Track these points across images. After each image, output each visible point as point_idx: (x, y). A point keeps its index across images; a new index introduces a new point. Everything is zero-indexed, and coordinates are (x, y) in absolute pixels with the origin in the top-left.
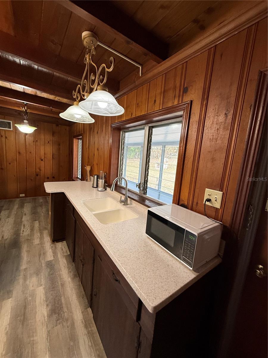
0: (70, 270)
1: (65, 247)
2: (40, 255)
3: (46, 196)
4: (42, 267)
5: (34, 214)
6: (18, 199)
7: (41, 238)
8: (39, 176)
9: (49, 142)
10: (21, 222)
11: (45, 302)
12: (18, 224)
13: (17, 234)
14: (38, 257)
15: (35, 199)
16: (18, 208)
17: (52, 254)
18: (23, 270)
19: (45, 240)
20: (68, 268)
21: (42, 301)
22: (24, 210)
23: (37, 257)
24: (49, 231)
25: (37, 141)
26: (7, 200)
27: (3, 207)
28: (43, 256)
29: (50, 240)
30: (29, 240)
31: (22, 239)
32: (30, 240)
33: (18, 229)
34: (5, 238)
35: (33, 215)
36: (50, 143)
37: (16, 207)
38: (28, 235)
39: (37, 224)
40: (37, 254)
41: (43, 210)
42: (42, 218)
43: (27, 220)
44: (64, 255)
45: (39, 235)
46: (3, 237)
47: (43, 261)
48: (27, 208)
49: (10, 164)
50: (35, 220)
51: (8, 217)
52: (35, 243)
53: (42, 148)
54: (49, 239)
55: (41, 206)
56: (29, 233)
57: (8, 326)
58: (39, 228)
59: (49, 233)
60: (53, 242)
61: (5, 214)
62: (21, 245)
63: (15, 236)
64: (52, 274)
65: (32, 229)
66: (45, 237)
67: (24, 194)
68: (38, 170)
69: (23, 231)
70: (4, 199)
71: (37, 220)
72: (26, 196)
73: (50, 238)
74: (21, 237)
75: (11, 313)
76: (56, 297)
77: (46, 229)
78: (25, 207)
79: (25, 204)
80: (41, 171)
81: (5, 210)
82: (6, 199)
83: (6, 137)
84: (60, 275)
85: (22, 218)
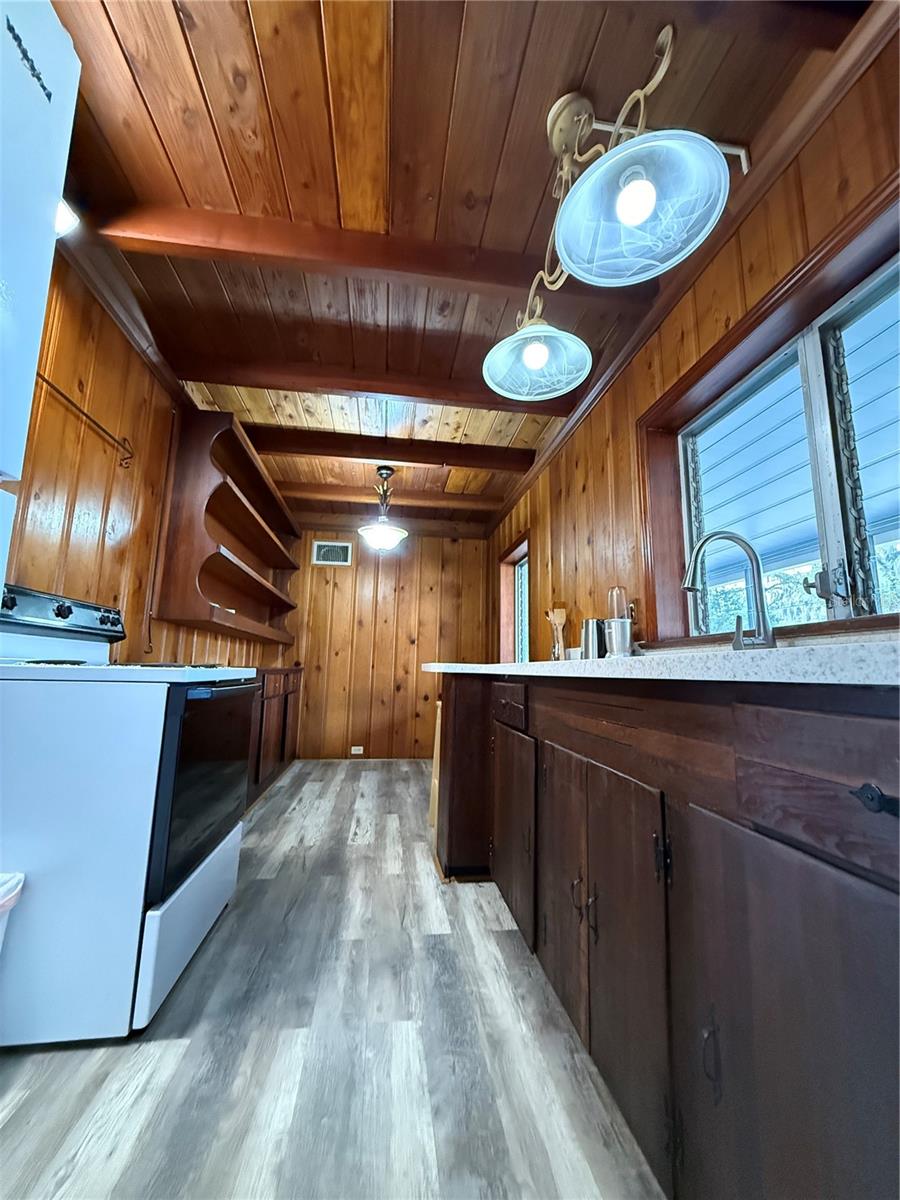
0: (519, 991)
1: (489, 903)
2: (404, 911)
3: (419, 758)
4: (411, 947)
5: (387, 797)
6: (347, 761)
7: (408, 860)
8: (402, 691)
9: (431, 589)
10: (352, 811)
11: (427, 1095)
12: (343, 814)
13: (338, 839)
14: (397, 913)
15: (390, 764)
16: (344, 780)
17: (443, 913)
18: (351, 943)
19: (419, 869)
20: (510, 978)
21: (414, 1085)
22: (361, 785)
23: (394, 912)
24: (430, 845)
25: (402, 588)
26: (322, 761)
27: (309, 774)
28: (416, 916)
29: (434, 871)
30: (372, 859)
31: (351, 855)
32: (374, 859)
33: (341, 828)
34: (308, 842)
35: (384, 798)
36: (434, 589)
37: (341, 776)
38: (369, 845)
39: (393, 822)
40: (395, 905)
41: (410, 790)
42: (409, 810)
43: (367, 810)
44: (488, 928)
45: (401, 852)
46: (302, 840)
47: (414, 933)
48: (369, 782)
49: (337, 654)
50: (390, 813)
51: (320, 797)
52: (389, 873)
53: (414, 606)
54: (433, 867)
55: (406, 780)
56: (372, 840)
57: (286, 1139)
58: (400, 832)
59: (430, 849)
60: (446, 877)
61: (312, 790)
62: (349, 870)
63: (333, 843)
64: (448, 986)
65: (380, 833)
66: (418, 860)
67: (362, 748)
68: (401, 672)
69: (356, 834)
70: (313, 758)
71: (394, 813)
72: (366, 755)
73: (436, 865)
74: (348, 848)
75: (301, 1089)
76: (473, 1084)
77: (421, 838)
78: (362, 780)
79: (363, 774)
80: (410, 677)
81: (314, 780)
82: (319, 758)
83: (335, 585)
84: (481, 1000)
85: (353, 803)
